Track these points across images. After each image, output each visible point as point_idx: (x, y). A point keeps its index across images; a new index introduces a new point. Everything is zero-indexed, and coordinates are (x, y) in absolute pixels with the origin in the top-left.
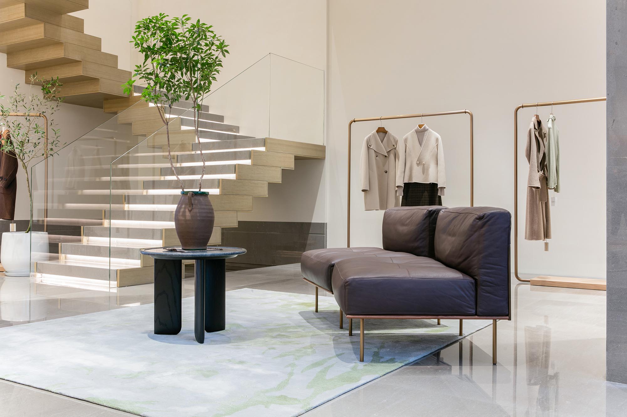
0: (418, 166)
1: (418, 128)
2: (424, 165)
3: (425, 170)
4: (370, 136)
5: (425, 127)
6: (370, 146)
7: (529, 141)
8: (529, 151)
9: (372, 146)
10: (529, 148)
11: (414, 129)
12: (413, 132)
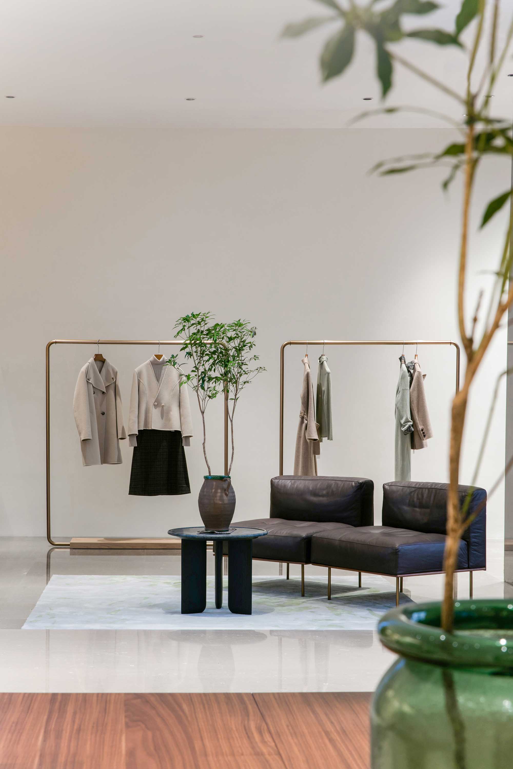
0: (156, 408)
1: (154, 359)
2: (163, 407)
3: (165, 414)
4: (88, 367)
5: (164, 359)
6: (88, 379)
7: (306, 386)
8: (306, 398)
9: (91, 379)
10: (306, 395)
11: (149, 360)
12: (148, 364)
